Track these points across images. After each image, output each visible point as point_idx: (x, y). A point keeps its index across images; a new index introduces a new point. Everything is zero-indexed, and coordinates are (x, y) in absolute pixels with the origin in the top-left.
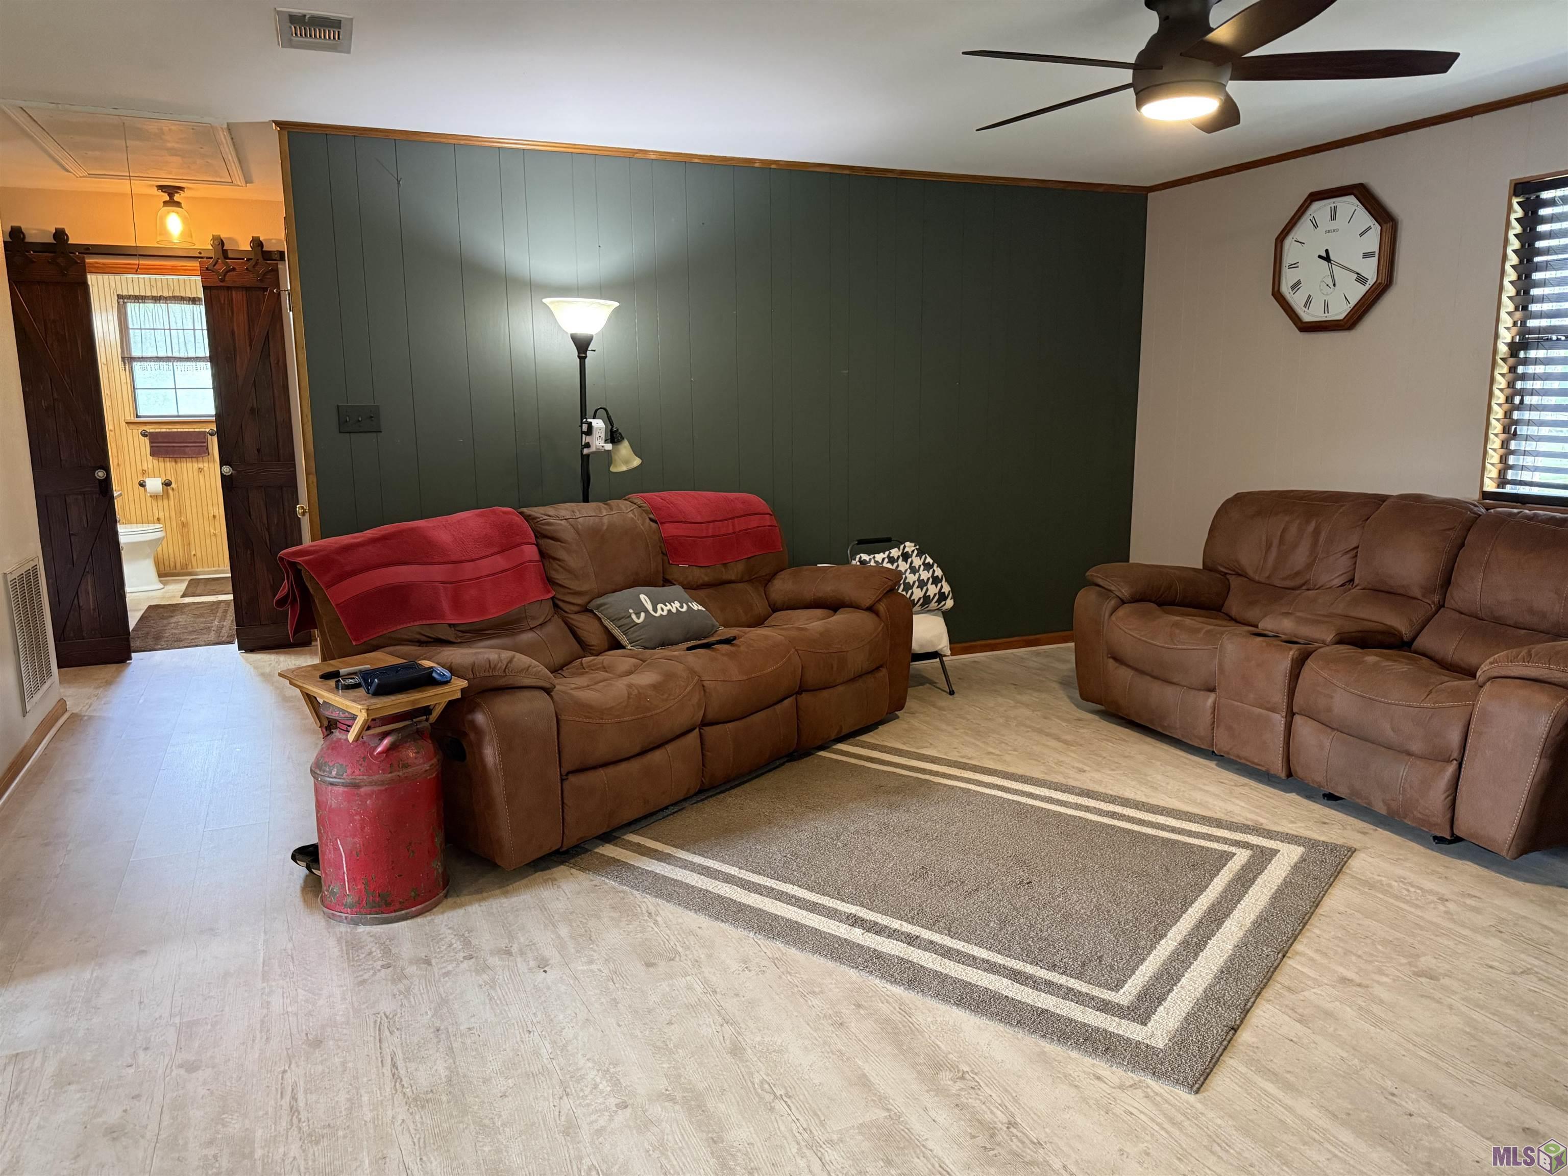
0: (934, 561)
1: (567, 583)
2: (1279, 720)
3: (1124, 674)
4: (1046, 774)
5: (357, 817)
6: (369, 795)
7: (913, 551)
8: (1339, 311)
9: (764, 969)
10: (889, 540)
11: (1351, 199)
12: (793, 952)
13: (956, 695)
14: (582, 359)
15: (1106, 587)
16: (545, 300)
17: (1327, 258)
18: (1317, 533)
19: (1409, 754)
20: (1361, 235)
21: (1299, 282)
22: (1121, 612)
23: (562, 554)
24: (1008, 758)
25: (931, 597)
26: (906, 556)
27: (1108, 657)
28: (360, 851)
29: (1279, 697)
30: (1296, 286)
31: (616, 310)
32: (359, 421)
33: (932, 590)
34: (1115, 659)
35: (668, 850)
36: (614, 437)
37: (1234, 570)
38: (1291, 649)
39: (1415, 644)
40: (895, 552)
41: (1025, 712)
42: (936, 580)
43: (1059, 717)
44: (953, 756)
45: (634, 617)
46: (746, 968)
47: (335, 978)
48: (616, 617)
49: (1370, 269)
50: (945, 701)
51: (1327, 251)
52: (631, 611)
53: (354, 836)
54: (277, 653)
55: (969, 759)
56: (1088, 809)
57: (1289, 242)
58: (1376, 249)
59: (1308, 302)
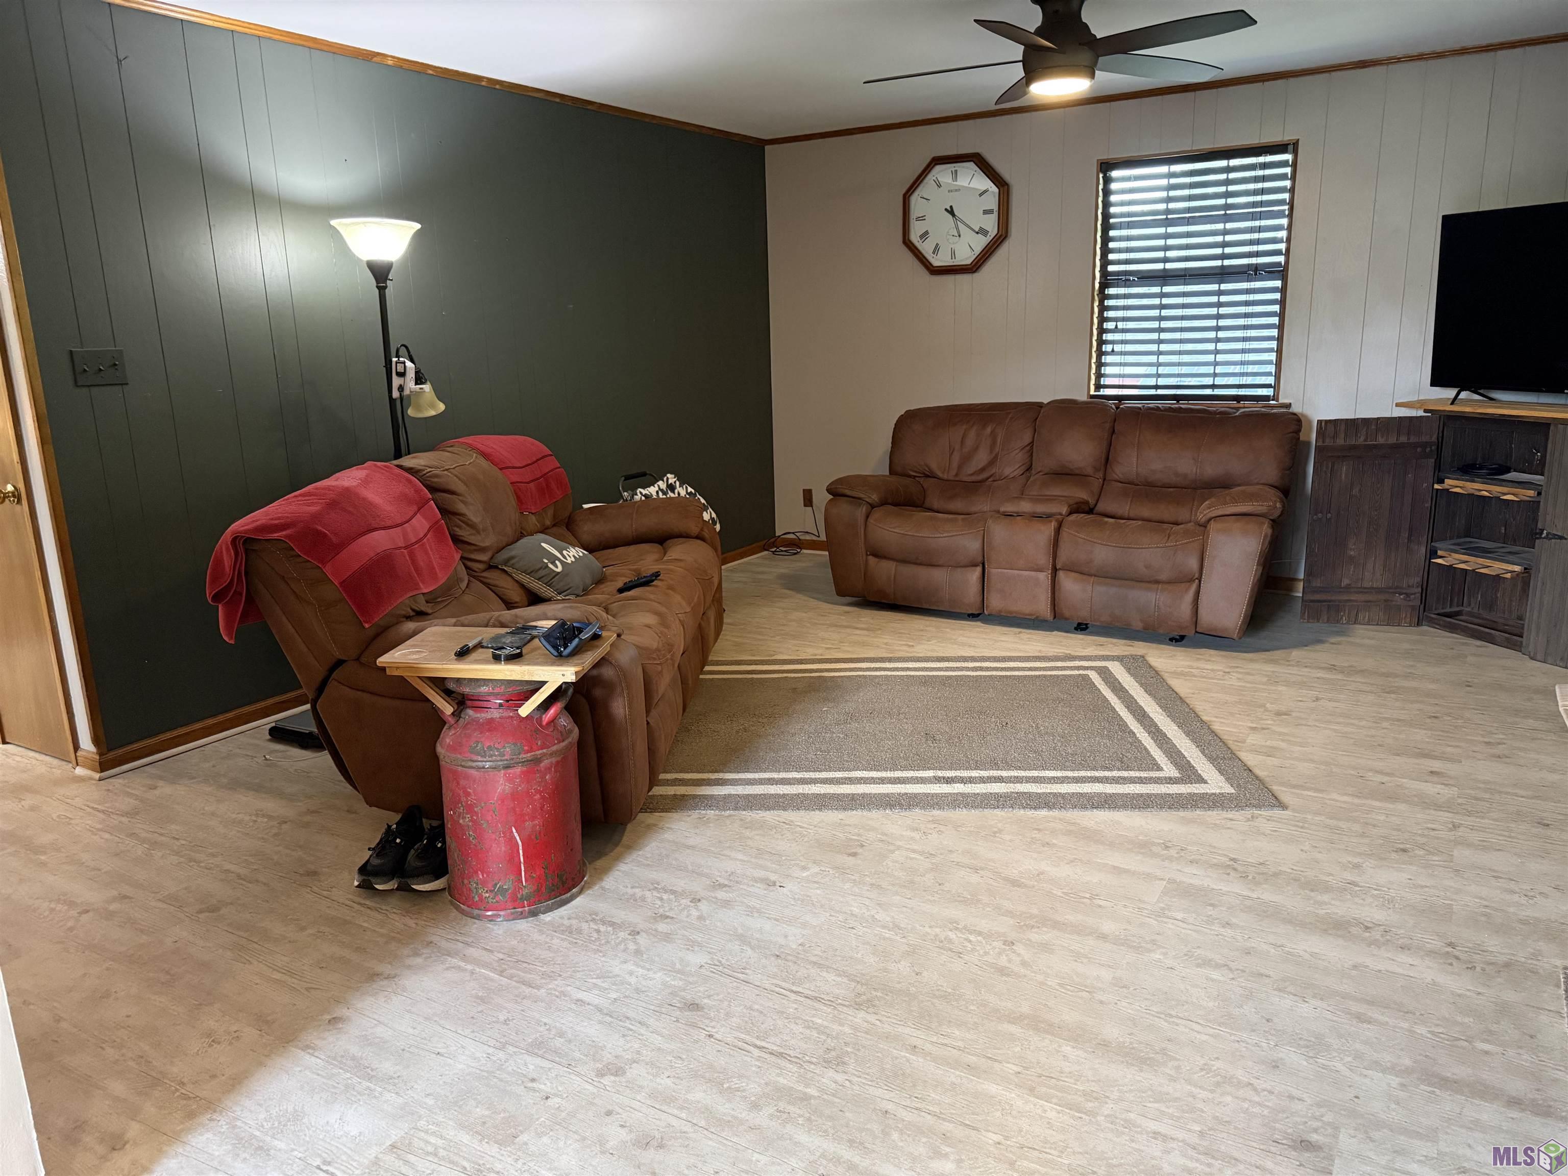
0: (695, 490)
1: (472, 539)
2: (1044, 577)
3: (888, 567)
5: (538, 796)
6: (548, 769)
7: (675, 482)
8: (965, 257)
10: (644, 474)
11: (971, 165)
14: (382, 290)
16: (334, 222)
17: (951, 211)
18: (993, 435)
19: (1157, 582)
20: (981, 195)
21: (927, 233)
22: (877, 514)
23: (461, 508)
26: (671, 488)
27: (868, 556)
28: (540, 833)
29: (1044, 559)
30: (924, 236)
32: (100, 370)
36: (419, 380)
37: (924, 474)
38: (1051, 522)
39: (1096, 508)
40: (662, 484)
45: (551, 566)
49: (991, 224)
51: (951, 207)
52: (546, 561)
53: (533, 818)
55: (823, 655)
57: (915, 199)
58: (996, 208)
59: (936, 250)
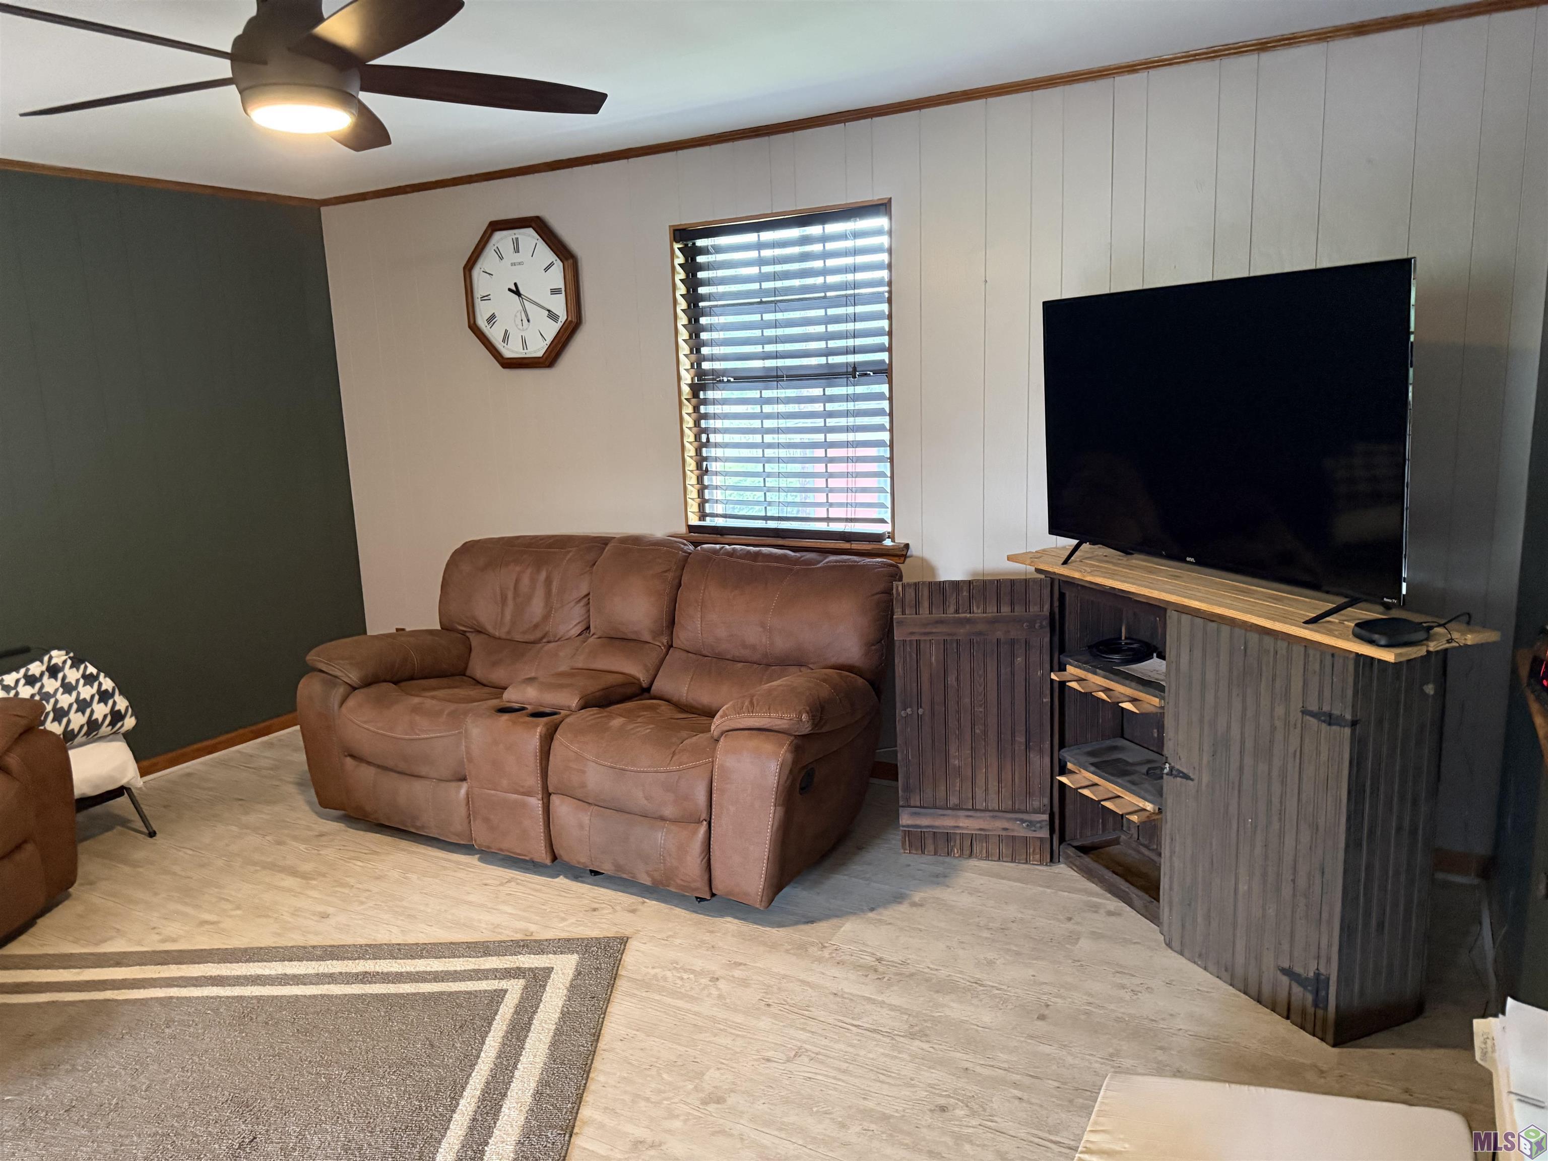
2: (536, 803)
3: (365, 774)
4: (279, 935)
7: (65, 662)
8: (537, 349)
10: (22, 651)
11: (530, 231)
13: (158, 835)
15: (331, 672)
17: (517, 292)
18: (548, 581)
19: (663, 819)
20: (546, 269)
22: (351, 703)
24: (227, 924)
25: (100, 720)
26: (53, 671)
27: (346, 756)
29: (533, 781)
30: (492, 319)
33: (100, 710)
34: (352, 756)
37: (475, 629)
38: (537, 726)
39: (653, 688)
40: (36, 668)
41: (253, 839)
42: (104, 696)
43: (295, 838)
44: (152, 943)
49: (559, 305)
50: (143, 850)
51: (516, 284)
55: (174, 940)
56: (331, 978)
57: (476, 273)
58: (562, 286)
59: (506, 337)
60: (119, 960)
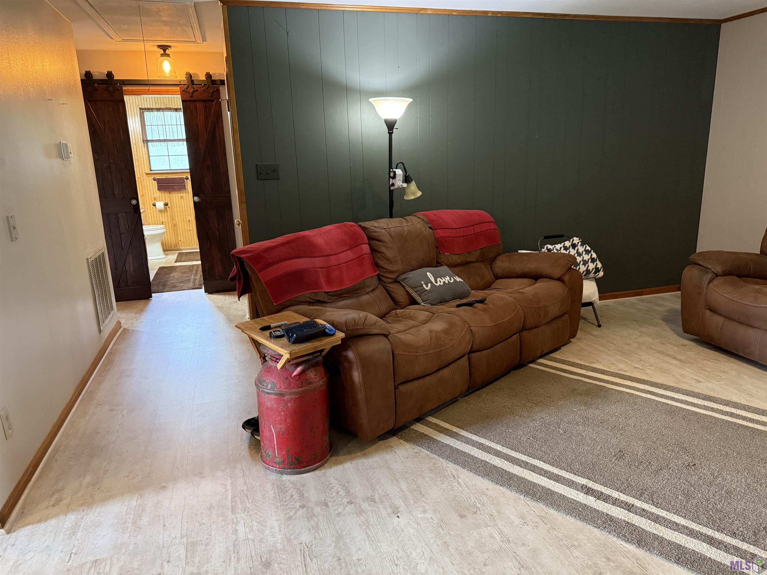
0: (592, 249)
1: (386, 266)
3: (718, 320)
4: (676, 383)
5: (283, 413)
6: (290, 400)
7: (578, 243)
9: (537, 524)
10: (562, 236)
12: (552, 512)
13: (602, 327)
14: (390, 134)
15: (705, 266)
16: (371, 100)
22: (716, 282)
23: (383, 250)
24: (648, 371)
25: (591, 270)
26: (574, 246)
27: (705, 309)
28: (284, 432)
31: (410, 105)
32: (268, 173)
33: (591, 266)
34: (711, 310)
35: (455, 429)
36: (407, 180)
40: (567, 244)
41: (648, 340)
42: (593, 260)
43: (670, 343)
44: (613, 369)
45: (424, 286)
46: (525, 523)
47: (273, 513)
48: (414, 286)
50: (597, 332)
52: (423, 282)
53: (281, 424)
54: (224, 294)
55: (625, 371)
56: (713, 410)
60: (603, 372)
